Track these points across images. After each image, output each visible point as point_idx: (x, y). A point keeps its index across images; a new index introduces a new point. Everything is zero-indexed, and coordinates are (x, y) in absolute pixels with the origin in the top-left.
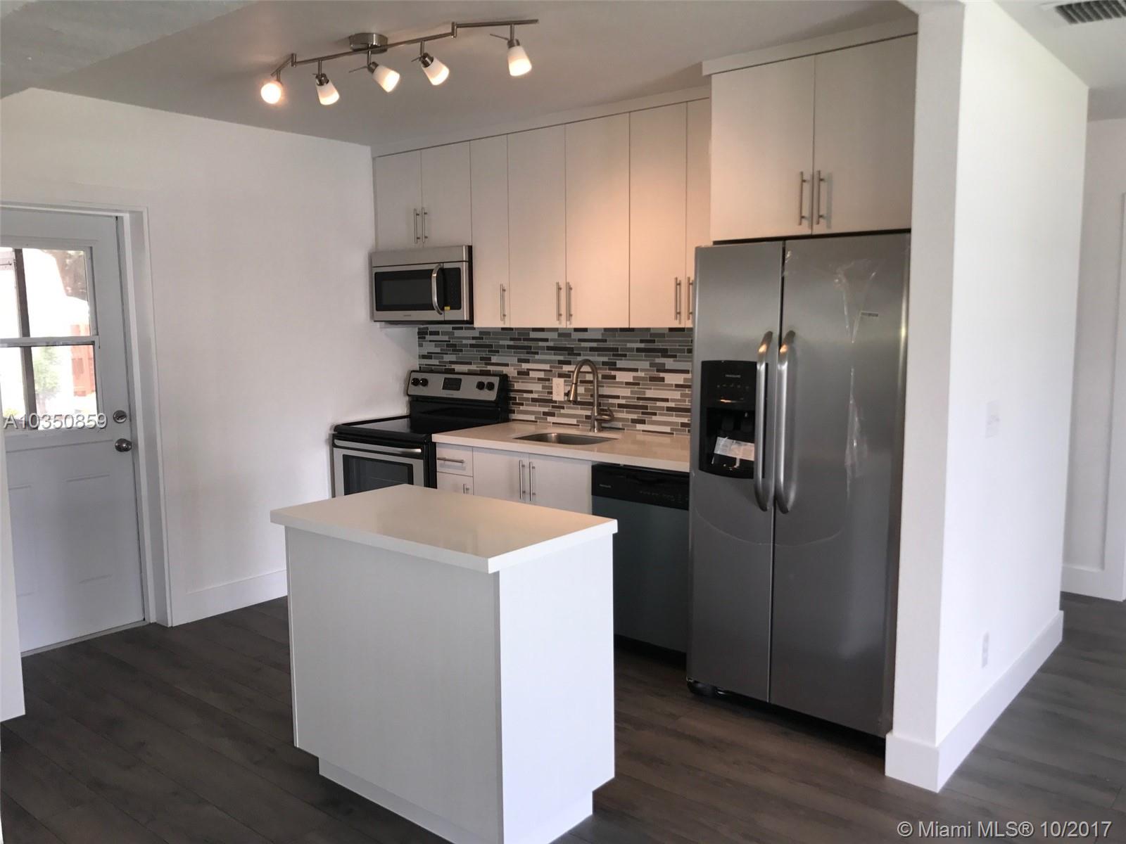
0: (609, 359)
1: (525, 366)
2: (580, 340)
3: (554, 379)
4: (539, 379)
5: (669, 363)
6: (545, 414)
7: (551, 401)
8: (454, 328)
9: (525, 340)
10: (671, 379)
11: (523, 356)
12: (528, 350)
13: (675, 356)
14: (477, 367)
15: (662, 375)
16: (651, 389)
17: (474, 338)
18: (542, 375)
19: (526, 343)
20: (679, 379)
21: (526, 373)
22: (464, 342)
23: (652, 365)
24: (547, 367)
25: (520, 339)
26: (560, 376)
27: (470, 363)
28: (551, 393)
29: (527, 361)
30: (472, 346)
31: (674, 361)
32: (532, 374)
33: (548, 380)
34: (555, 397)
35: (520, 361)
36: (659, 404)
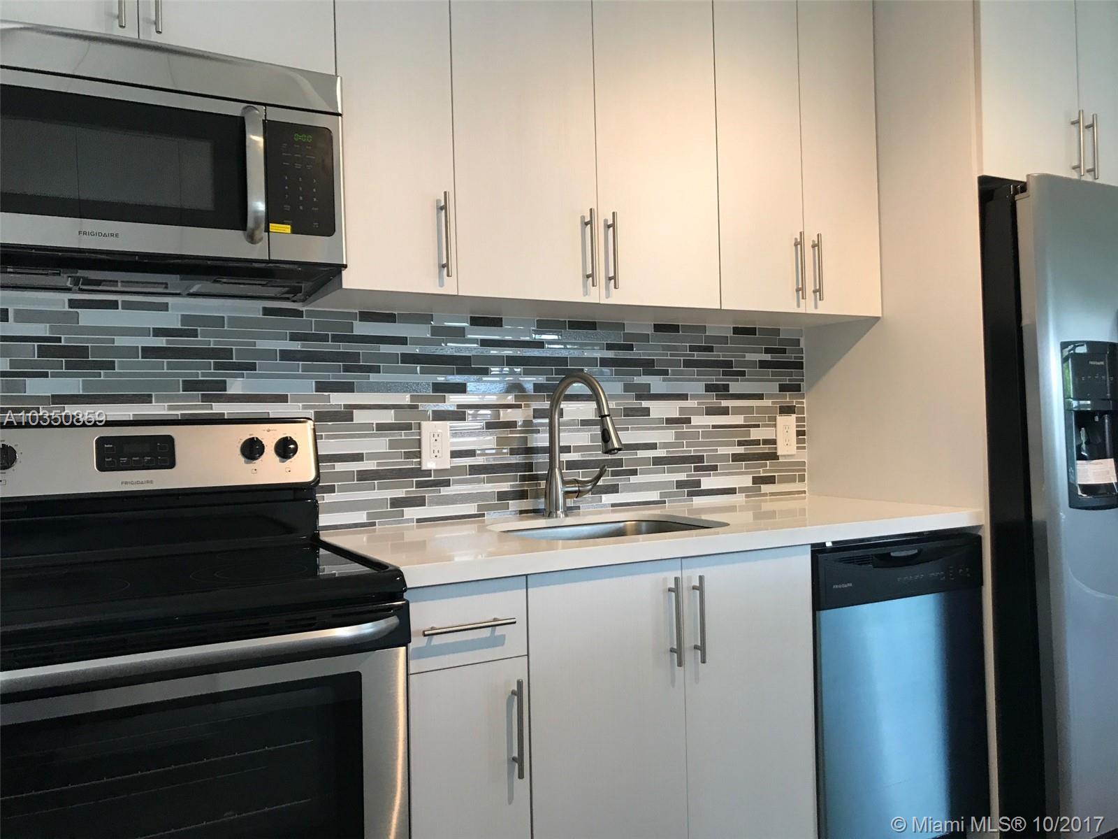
0: (548, 379)
1: (339, 400)
2: (484, 343)
3: (424, 424)
4: (381, 427)
5: (657, 384)
6: (396, 503)
7: (418, 472)
8: (73, 304)
9: (336, 338)
10: (659, 409)
11: (332, 377)
12: (351, 363)
13: (665, 373)
14: (170, 408)
15: (645, 404)
16: (627, 429)
17: (159, 332)
18: (388, 417)
19: (343, 347)
20: (671, 409)
21: (346, 415)
22: (120, 341)
23: (628, 388)
24: (405, 399)
25: (324, 338)
26: (439, 416)
27: (146, 399)
28: (418, 455)
29: (348, 388)
30: (148, 352)
31: (664, 380)
32: (360, 417)
33: (408, 427)
34: (429, 464)
35: (321, 387)
36: (642, 454)
